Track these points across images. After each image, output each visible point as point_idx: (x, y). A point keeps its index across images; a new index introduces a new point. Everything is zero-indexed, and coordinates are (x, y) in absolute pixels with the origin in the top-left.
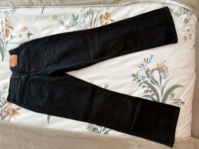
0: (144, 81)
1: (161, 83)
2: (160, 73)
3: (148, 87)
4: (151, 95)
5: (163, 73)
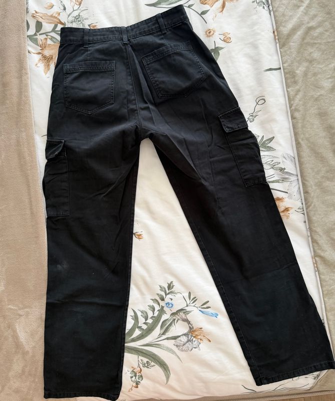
0: (163, 307)
1: (165, 339)
2: (184, 335)
3: (154, 317)
4: (139, 325)
5: (186, 340)
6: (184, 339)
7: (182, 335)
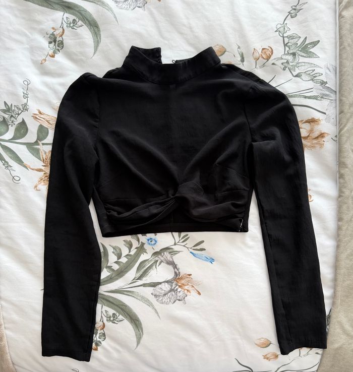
0: (143, 244)
1: (141, 286)
2: (167, 282)
3: (130, 255)
4: (109, 265)
5: (169, 289)
6: (166, 287)
7: (164, 282)
